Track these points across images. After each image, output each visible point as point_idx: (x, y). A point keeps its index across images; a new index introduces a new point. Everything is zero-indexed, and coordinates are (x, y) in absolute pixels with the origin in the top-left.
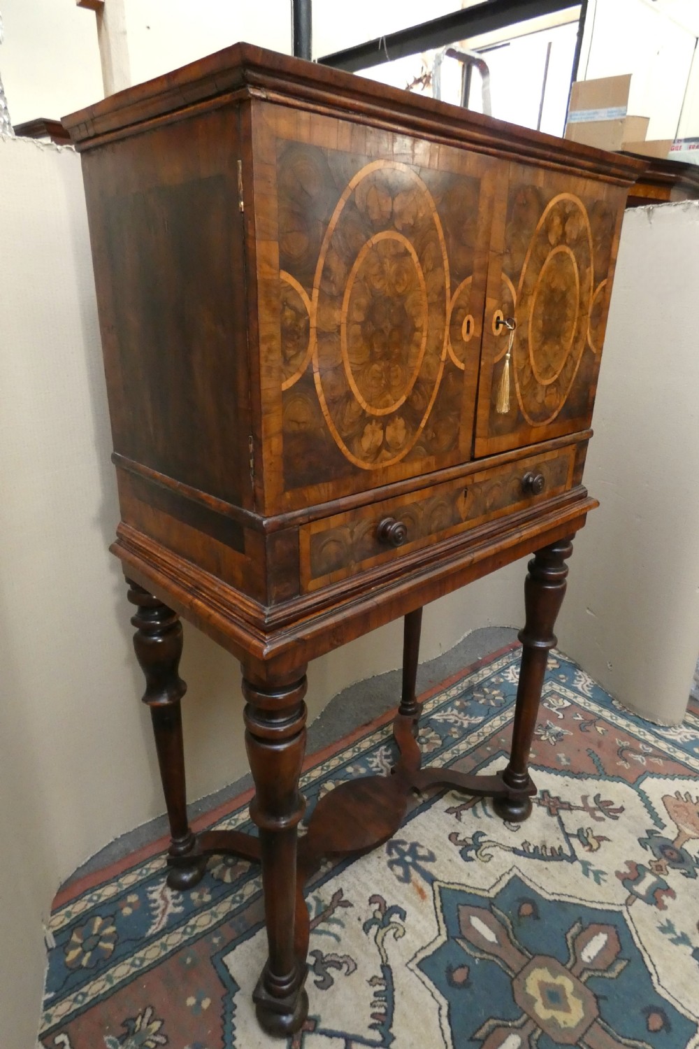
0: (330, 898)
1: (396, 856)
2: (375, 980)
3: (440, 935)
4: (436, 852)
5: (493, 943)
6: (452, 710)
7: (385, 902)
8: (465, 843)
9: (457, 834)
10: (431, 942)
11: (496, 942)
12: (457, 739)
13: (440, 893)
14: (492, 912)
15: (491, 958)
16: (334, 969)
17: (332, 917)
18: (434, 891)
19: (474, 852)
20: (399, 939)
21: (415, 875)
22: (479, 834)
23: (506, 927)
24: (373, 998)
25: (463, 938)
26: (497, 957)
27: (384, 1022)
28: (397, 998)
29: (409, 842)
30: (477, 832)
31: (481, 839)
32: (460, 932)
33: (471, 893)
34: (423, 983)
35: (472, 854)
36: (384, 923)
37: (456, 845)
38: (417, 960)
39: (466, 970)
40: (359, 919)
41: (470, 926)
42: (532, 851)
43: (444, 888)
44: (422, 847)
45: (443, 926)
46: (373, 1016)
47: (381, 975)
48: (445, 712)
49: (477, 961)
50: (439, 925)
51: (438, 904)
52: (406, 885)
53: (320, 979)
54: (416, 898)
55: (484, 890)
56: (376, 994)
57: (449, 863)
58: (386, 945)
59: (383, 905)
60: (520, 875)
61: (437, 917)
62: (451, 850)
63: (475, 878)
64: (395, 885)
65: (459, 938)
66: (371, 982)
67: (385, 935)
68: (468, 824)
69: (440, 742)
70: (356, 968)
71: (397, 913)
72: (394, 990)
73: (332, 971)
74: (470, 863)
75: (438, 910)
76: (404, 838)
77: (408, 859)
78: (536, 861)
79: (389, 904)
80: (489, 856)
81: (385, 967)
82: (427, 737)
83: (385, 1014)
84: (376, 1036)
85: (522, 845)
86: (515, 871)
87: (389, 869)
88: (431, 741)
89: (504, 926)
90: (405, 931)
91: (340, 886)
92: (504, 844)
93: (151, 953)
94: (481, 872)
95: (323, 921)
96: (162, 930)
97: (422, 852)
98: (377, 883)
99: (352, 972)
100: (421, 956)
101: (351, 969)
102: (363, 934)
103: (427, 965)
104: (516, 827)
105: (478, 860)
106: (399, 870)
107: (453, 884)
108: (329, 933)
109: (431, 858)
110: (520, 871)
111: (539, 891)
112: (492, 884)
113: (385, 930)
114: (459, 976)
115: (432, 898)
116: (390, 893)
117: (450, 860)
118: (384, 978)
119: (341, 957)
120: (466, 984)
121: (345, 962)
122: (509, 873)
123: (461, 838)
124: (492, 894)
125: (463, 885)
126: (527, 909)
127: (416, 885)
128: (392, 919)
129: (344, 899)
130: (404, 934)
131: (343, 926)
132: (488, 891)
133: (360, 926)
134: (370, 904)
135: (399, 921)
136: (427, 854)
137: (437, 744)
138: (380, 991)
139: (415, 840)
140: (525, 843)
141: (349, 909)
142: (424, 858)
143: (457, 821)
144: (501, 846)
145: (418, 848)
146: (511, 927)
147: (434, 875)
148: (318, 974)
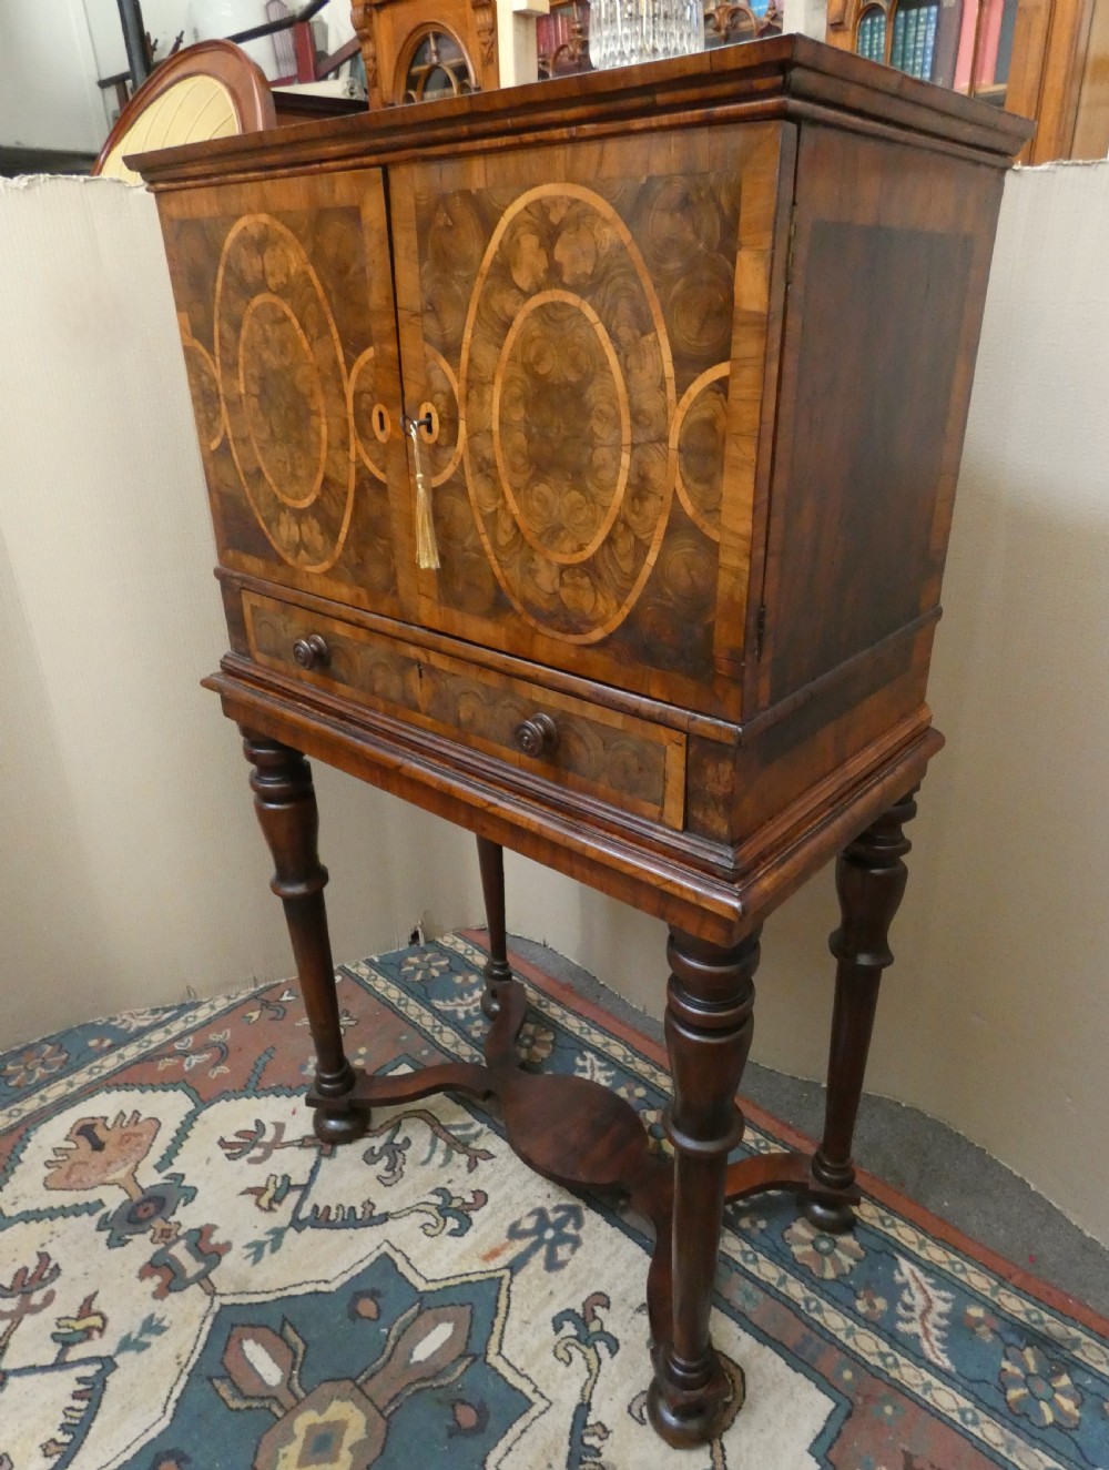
0: (481, 1147)
1: (553, 1217)
2: (370, 1207)
3: (427, 1281)
4: (566, 1272)
5: (411, 1356)
6: (945, 1300)
7: (477, 1210)
8: (589, 1317)
9: (607, 1305)
10: (416, 1270)
11: (412, 1361)
12: (852, 1309)
13: (492, 1279)
14: (462, 1356)
15: (388, 1349)
16: (386, 1164)
17: (454, 1152)
18: (495, 1271)
19: (574, 1333)
20: (422, 1230)
21: (521, 1246)
22: (614, 1346)
23: (434, 1377)
24: (347, 1206)
25: (420, 1313)
26: (389, 1359)
27: (321, 1220)
28: (344, 1232)
29: (581, 1233)
30: (616, 1341)
31: (601, 1346)
32: (429, 1308)
33: (493, 1324)
34: (361, 1261)
35: (569, 1329)
36: (444, 1211)
37: (584, 1305)
38: (392, 1253)
39: (374, 1316)
40: (450, 1181)
41: (437, 1321)
42: (588, 1441)
43: (500, 1284)
44: (573, 1251)
45: (440, 1285)
46: (328, 1209)
47: (375, 1213)
48: (934, 1286)
49: (385, 1330)
50: (441, 1280)
51: (473, 1278)
52: (505, 1234)
53: (376, 1151)
54: (485, 1249)
55: (500, 1347)
56: (352, 1209)
57: (545, 1293)
58: (415, 1214)
59: (471, 1207)
60: (534, 1412)
61: (453, 1277)
62: (574, 1293)
63: (521, 1333)
64: (504, 1219)
65: (420, 1307)
66: (369, 1204)
67: (427, 1213)
68: (631, 1327)
69: (830, 1274)
70: (386, 1185)
71: (460, 1226)
72: (355, 1228)
73: (386, 1159)
74: (550, 1329)
75: (465, 1279)
76: (586, 1227)
77: (549, 1234)
78: (565, 1449)
79: (473, 1215)
80: (567, 1359)
81: (385, 1217)
82: (837, 1251)
83: (328, 1220)
84: (305, 1212)
85: (599, 1423)
86: (541, 1404)
87: (530, 1210)
88: (827, 1260)
89: (438, 1374)
90: (432, 1236)
91: (499, 1155)
92: (597, 1387)
93: (413, 1009)
94: (534, 1343)
95: (448, 1144)
96: (438, 1010)
97: (563, 1252)
98: (508, 1198)
99: (381, 1182)
100: (398, 1258)
101: (386, 1181)
102: (431, 1189)
103: (384, 1264)
104: (641, 1415)
105: (558, 1338)
106: (529, 1224)
107: (509, 1298)
108: (432, 1152)
109: (553, 1265)
110: (542, 1413)
111: (502, 1445)
112: (511, 1361)
113: (435, 1212)
114: (367, 1307)
115: (484, 1269)
116: (492, 1214)
117: (551, 1293)
118: (372, 1217)
119: (401, 1169)
120: (354, 1315)
121: (394, 1174)
122: (535, 1391)
123: (600, 1311)
124: (492, 1358)
125: (507, 1313)
126: (467, 1417)
127: (504, 1247)
128: (450, 1220)
129: (480, 1161)
130: (429, 1235)
131: (442, 1166)
132: (499, 1353)
133: (441, 1185)
134: (473, 1192)
135: (448, 1229)
136: (560, 1258)
137: (823, 1268)
138: (355, 1214)
139: (584, 1241)
140: (604, 1432)
141: (465, 1169)
142: (551, 1255)
143: (636, 1306)
144: (591, 1383)
145: (569, 1245)
146: (435, 1385)
147: (524, 1270)
148: (381, 1149)
